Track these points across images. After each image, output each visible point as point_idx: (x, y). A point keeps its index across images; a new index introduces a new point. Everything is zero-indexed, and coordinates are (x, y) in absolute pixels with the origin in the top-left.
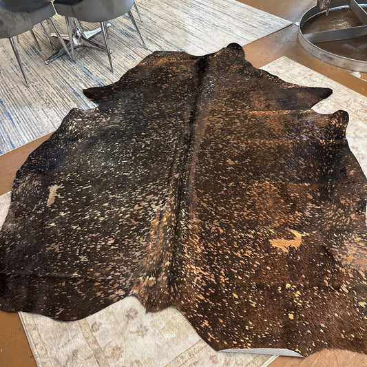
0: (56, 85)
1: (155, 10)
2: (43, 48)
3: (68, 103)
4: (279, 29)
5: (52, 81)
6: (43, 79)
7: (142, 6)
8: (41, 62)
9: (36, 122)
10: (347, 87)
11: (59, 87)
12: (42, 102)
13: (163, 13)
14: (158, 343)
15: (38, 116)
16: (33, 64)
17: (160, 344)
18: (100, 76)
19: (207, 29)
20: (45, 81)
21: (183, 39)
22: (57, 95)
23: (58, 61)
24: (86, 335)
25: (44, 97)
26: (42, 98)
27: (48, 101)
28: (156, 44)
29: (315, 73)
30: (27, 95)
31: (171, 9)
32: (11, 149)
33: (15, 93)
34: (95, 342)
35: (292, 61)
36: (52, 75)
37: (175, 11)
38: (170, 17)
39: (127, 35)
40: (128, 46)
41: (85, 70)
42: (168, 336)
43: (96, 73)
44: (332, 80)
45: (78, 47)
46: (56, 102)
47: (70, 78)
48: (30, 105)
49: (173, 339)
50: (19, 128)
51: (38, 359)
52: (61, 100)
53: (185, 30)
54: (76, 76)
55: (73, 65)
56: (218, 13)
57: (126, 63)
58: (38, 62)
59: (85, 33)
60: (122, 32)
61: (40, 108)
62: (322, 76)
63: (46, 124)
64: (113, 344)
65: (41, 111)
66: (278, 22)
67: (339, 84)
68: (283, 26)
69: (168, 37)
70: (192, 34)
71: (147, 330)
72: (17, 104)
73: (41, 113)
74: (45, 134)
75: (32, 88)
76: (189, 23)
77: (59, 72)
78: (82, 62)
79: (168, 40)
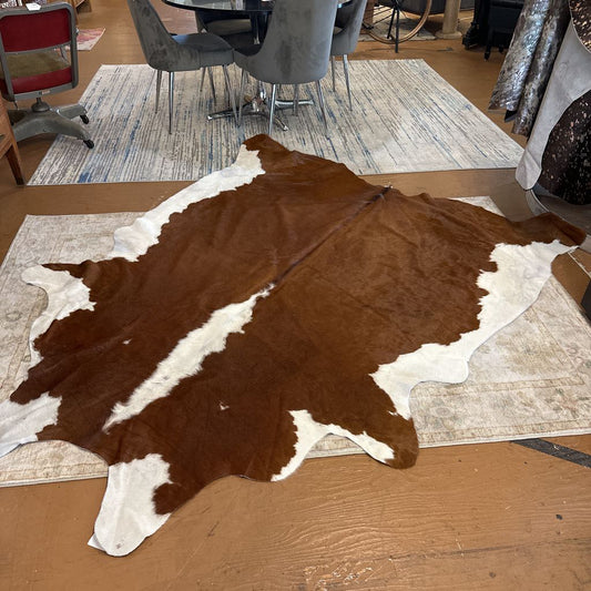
0: (199, 141)
1: (379, 103)
2: (219, 103)
3: (195, 161)
5: (198, 136)
6: (193, 131)
7: (368, 94)
8: (204, 115)
9: (147, 167)
11: (200, 144)
12: (170, 151)
13: (384, 109)
15: (154, 162)
16: (195, 115)
19: (420, 140)
20: (192, 134)
21: (380, 141)
22: (190, 151)
23: (223, 120)
24: (14, 360)
25: (177, 148)
26: (174, 148)
27: (176, 153)
28: (344, 137)
30: (162, 140)
31: (400, 106)
32: (100, 180)
33: (153, 135)
36: (205, 131)
37: (402, 111)
38: (389, 115)
40: (311, 129)
41: (242, 138)
45: (256, 113)
46: (183, 156)
47: (219, 141)
50: (125, 167)
52: (190, 156)
53: (393, 134)
54: (227, 141)
55: (234, 129)
58: (202, 115)
60: (318, 114)
61: (163, 156)
63: (155, 172)
65: (161, 159)
69: (365, 134)
70: (396, 139)
72: (145, 146)
73: (159, 161)
74: (145, 180)
75: (173, 136)
76: (406, 127)
77: (214, 130)
78: (245, 130)
79: (362, 138)
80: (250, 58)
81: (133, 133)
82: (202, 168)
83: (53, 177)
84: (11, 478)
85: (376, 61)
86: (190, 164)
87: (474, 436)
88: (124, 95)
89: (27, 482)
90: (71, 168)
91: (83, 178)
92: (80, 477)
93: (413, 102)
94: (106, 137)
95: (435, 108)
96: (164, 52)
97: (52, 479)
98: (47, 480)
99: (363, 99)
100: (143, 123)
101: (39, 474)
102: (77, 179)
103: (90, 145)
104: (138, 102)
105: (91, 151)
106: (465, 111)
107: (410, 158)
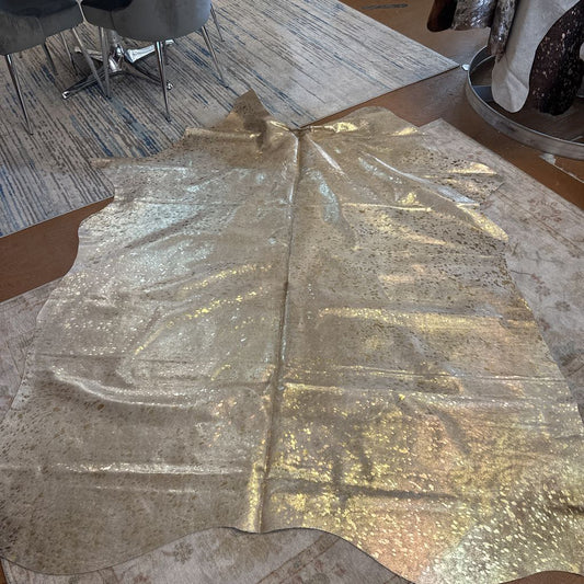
0: (77, 134)
1: (246, 22)
2: (60, 70)
4: (436, 72)
5: (70, 128)
6: (57, 123)
8: (55, 93)
9: (39, 194)
10: (533, 177)
11: (81, 138)
12: (52, 161)
13: (257, 30)
14: (207, 573)
15: (43, 184)
16: (41, 96)
17: (210, 576)
18: (149, 126)
19: (323, 64)
20: (59, 126)
21: (285, 76)
22: (77, 153)
23: (83, 94)
25: (57, 154)
26: (52, 155)
27: (61, 161)
28: (242, 80)
30: (28, 148)
31: (271, 23)
33: (10, 143)
35: (452, 128)
36: (72, 117)
37: (277, 27)
38: (268, 37)
39: (197, 61)
40: (198, 79)
41: (125, 114)
42: (222, 563)
43: (142, 120)
44: (510, 165)
45: (118, 73)
46: (74, 164)
47: (101, 126)
48: (32, 165)
49: (230, 568)
50: (11, 204)
52: (83, 160)
53: (291, 62)
54: (110, 123)
55: (106, 104)
56: (344, 38)
57: (192, 108)
58: (51, 94)
59: (131, 52)
60: (190, 55)
61: (48, 170)
62: (496, 157)
63: (56, 199)
65: (50, 177)
66: (436, 62)
67: (521, 173)
68: (444, 69)
69: (263, 71)
70: (300, 69)
71: (190, 552)
72: (11, 162)
73: (48, 180)
74: (52, 216)
75: (37, 137)
76: (297, 50)
77: (83, 112)
78: (121, 100)
79: (263, 76)
86: (92, 173)
93: (279, 13)
106: (340, 13)
107: (331, 90)
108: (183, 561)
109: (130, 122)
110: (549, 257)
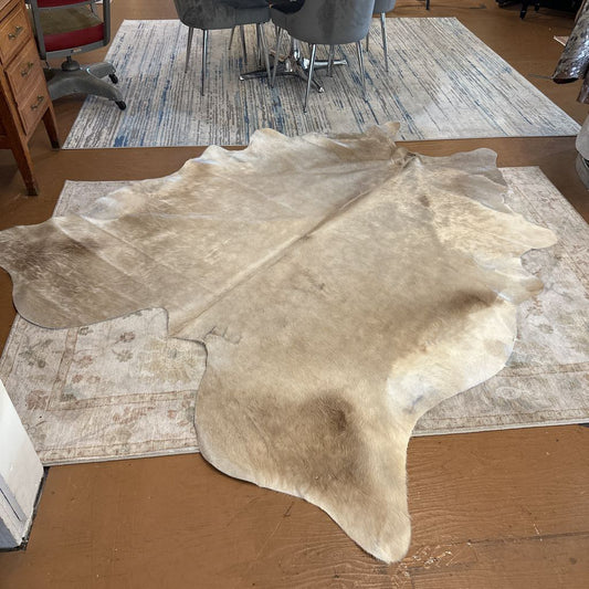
0: (233, 103)
1: (416, 64)
2: (250, 63)
3: (231, 125)
5: (232, 98)
6: (225, 93)
7: (403, 55)
9: (182, 130)
11: (234, 106)
12: (205, 114)
13: (421, 70)
14: (131, 373)
15: (189, 125)
16: (226, 75)
17: (132, 375)
18: (288, 112)
19: (461, 105)
20: (225, 96)
21: (421, 105)
22: (225, 114)
23: (255, 81)
24: (71, 333)
25: (211, 111)
26: (208, 110)
27: (211, 116)
28: (382, 100)
29: (563, 200)
30: (195, 102)
31: (436, 68)
32: (137, 144)
33: (185, 96)
34: (74, 343)
35: (542, 175)
36: (238, 92)
37: (440, 73)
38: (427, 77)
39: (356, 80)
40: (348, 91)
41: (276, 99)
42: (145, 373)
43: (285, 106)
44: (579, 216)
45: (289, 74)
46: (219, 120)
47: (254, 103)
48: (190, 113)
49: (147, 377)
50: (161, 130)
51: (14, 330)
52: (226, 119)
53: (433, 97)
54: (262, 103)
55: (268, 91)
56: (494, 92)
57: (328, 109)
58: (233, 76)
60: (353, 75)
61: (198, 119)
62: (569, 207)
63: (191, 137)
64: (88, 353)
65: (196, 122)
66: (568, 127)
69: (404, 97)
70: (437, 103)
71: (129, 358)
72: (178, 108)
74: (182, 145)
75: (205, 97)
76: (445, 91)
77: (248, 91)
78: (279, 91)
79: (402, 101)
80: (290, 17)
81: (165, 94)
82: (238, 132)
83: (87, 141)
84: (81, 454)
85: (407, 19)
86: (226, 128)
87: (543, 419)
88: (151, 52)
89: (96, 458)
90: (105, 130)
91: (118, 141)
92: (149, 455)
93: (449, 63)
94: (137, 98)
95: (474, 71)
96: (200, 9)
97: (122, 457)
98: (117, 458)
99: (398, 60)
100: (173, 83)
101: (109, 451)
102: (113, 143)
103: (122, 106)
104: (166, 60)
105: (123, 112)
106: (505, 75)
107: (453, 123)
108: (121, 361)
109: (276, 104)
110: (562, 290)
